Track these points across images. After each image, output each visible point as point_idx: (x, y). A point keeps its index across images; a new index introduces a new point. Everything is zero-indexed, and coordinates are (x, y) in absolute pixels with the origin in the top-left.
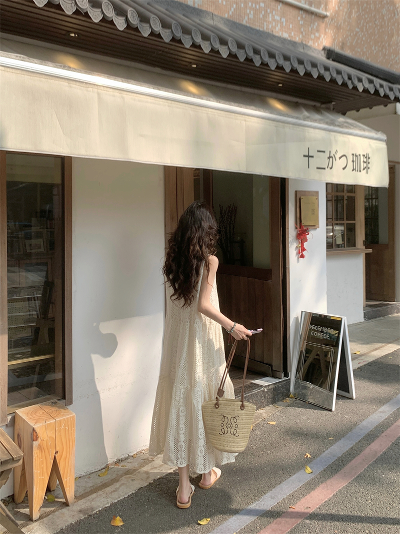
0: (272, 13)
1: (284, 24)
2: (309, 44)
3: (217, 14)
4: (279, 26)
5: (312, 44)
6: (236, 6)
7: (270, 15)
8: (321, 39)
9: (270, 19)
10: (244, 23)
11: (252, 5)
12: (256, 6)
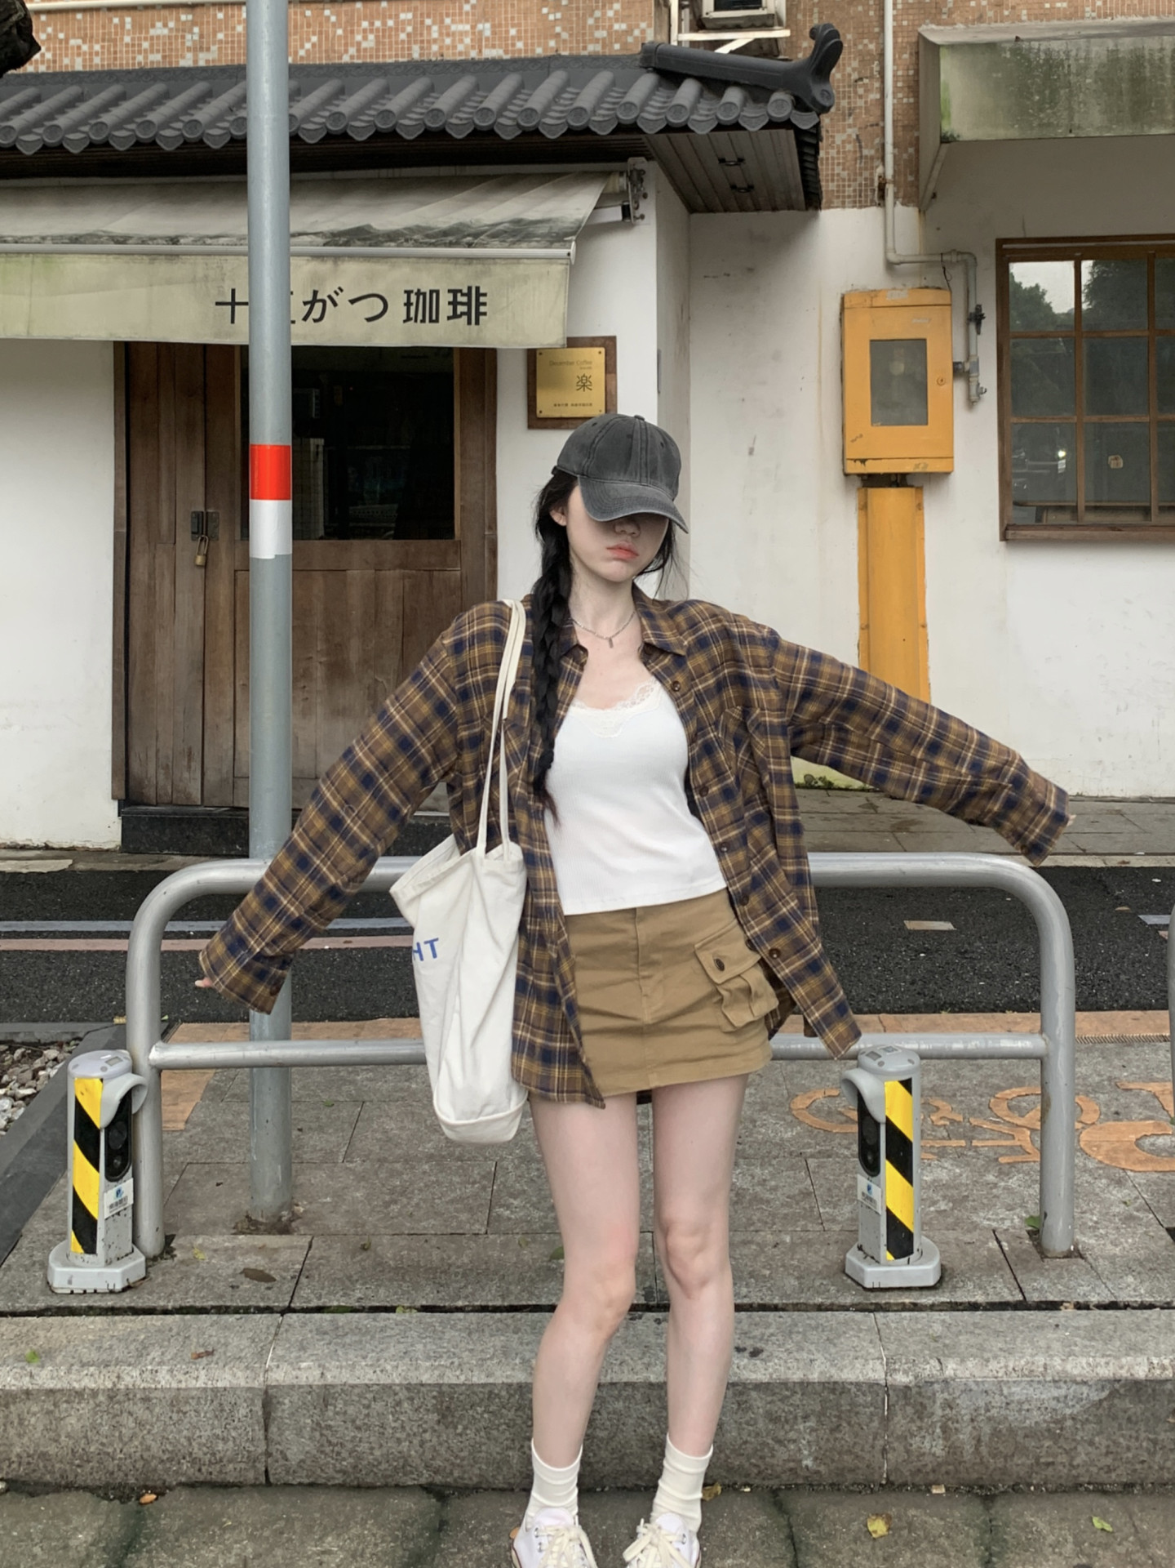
1: (489, 33)
4: (468, 41)
9: (435, 35)
10: (346, 59)
11: (372, 24)
12: (384, 24)
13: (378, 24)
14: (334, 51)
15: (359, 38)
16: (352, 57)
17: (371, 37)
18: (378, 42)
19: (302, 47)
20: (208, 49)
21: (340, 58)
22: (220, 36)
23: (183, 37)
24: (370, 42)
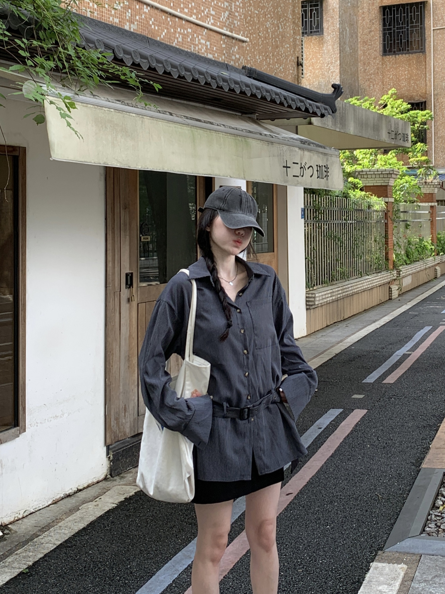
0: (198, 37)
1: (209, 47)
2: (230, 64)
3: (150, 37)
4: (204, 48)
5: (233, 64)
6: (167, 31)
7: (197, 39)
8: (241, 60)
9: (197, 43)
10: (174, 45)
11: (181, 30)
12: (184, 31)
13: (182, 31)
14: (171, 40)
15: (177, 35)
16: (176, 44)
17: (181, 36)
18: (182, 40)
19: (162, 34)
20: (134, 23)
21: (173, 44)
22: (137, 18)
23: (126, 13)
24: (180, 40)
